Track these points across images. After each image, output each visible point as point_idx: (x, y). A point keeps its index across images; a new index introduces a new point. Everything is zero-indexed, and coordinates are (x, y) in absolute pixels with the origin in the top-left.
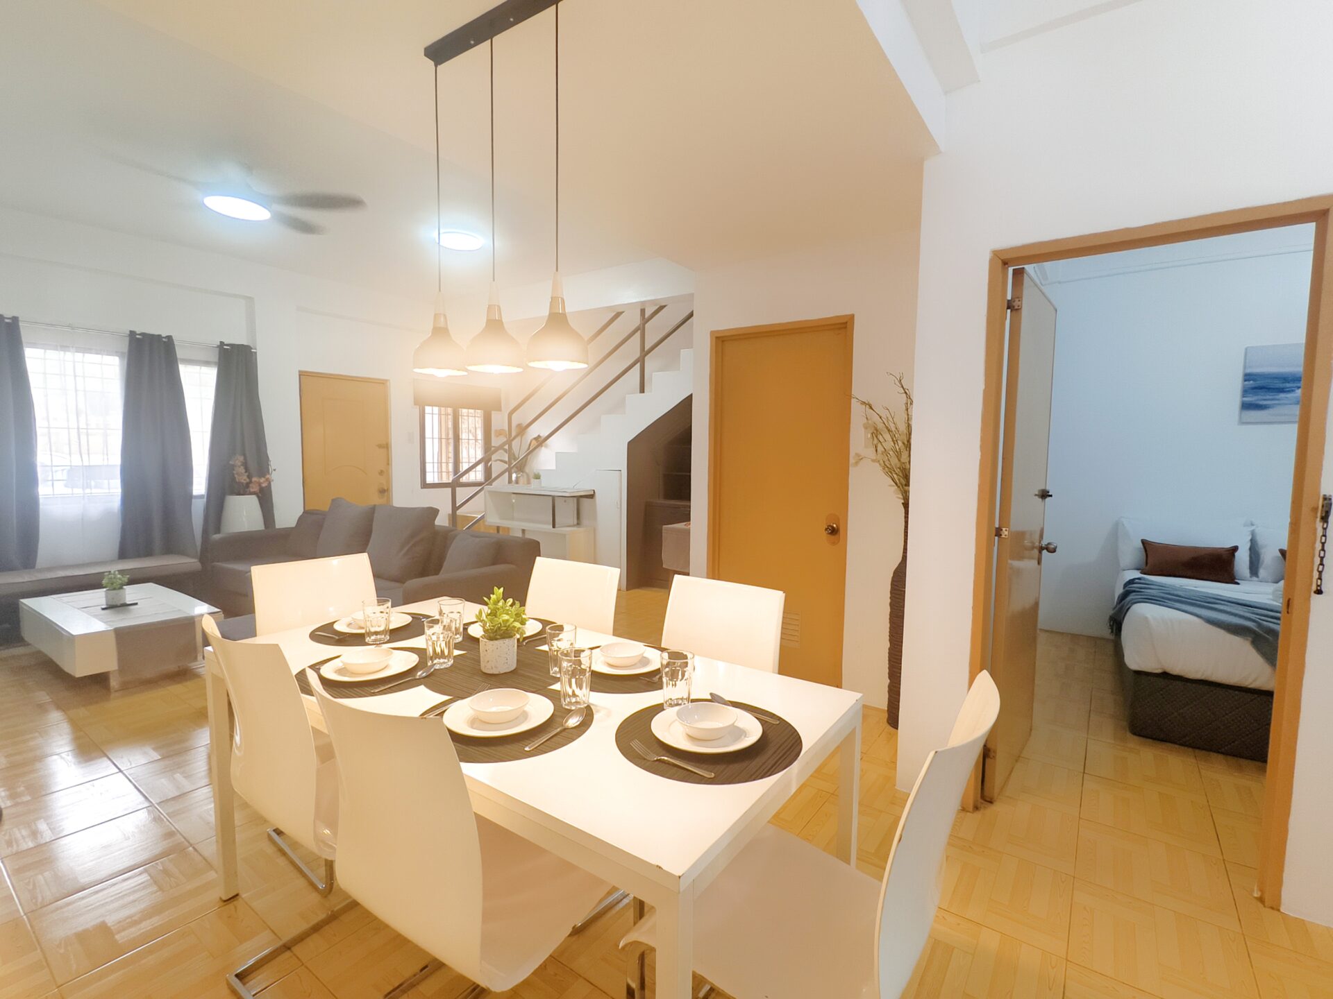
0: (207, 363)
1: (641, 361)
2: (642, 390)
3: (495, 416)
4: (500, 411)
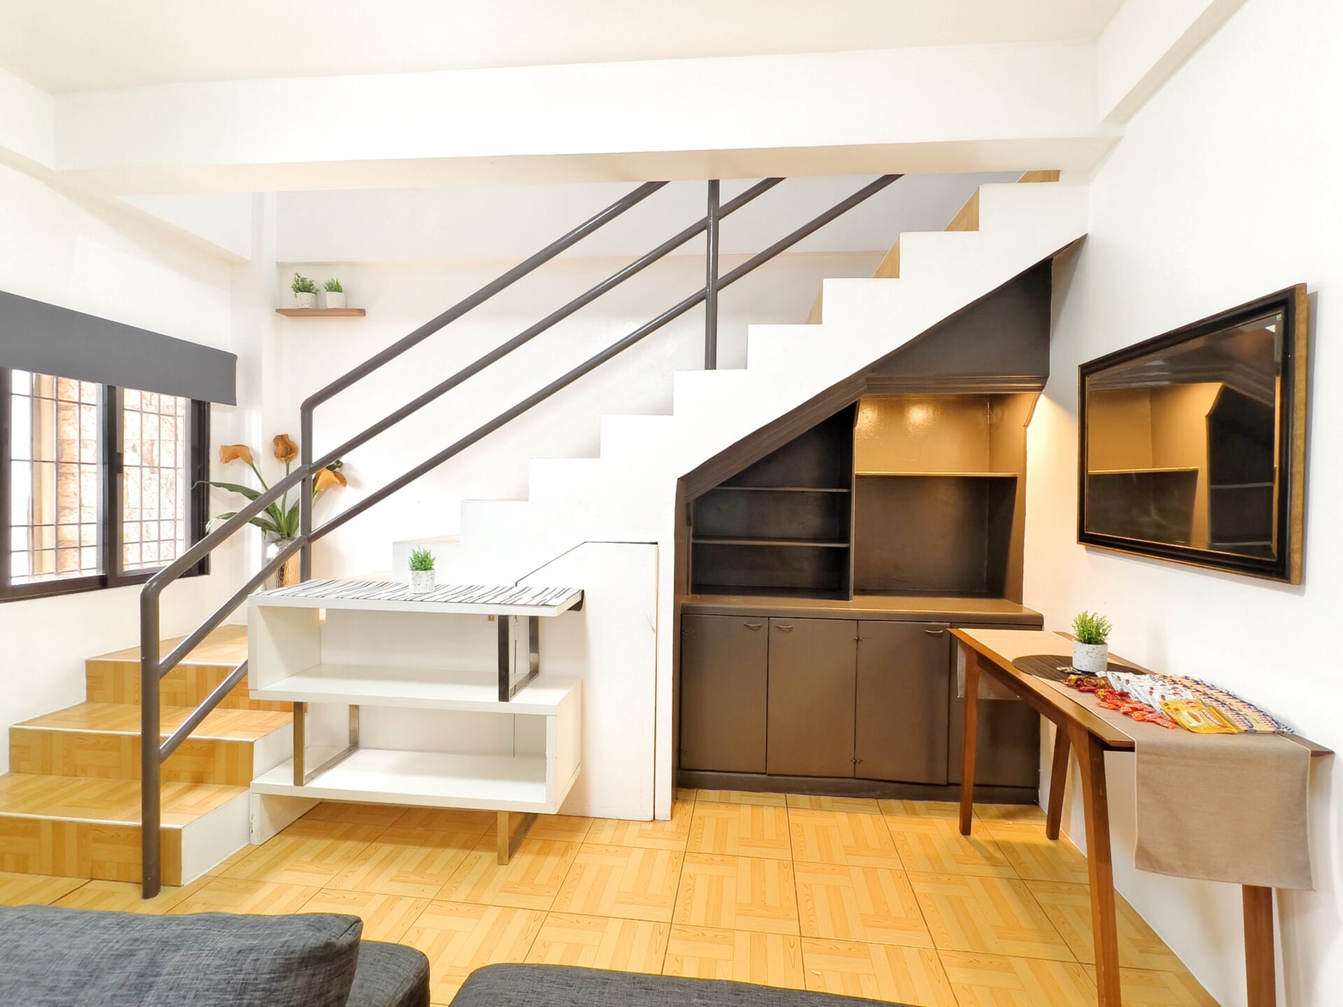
1: (708, 297)
2: (711, 363)
3: (219, 416)
4: (235, 405)
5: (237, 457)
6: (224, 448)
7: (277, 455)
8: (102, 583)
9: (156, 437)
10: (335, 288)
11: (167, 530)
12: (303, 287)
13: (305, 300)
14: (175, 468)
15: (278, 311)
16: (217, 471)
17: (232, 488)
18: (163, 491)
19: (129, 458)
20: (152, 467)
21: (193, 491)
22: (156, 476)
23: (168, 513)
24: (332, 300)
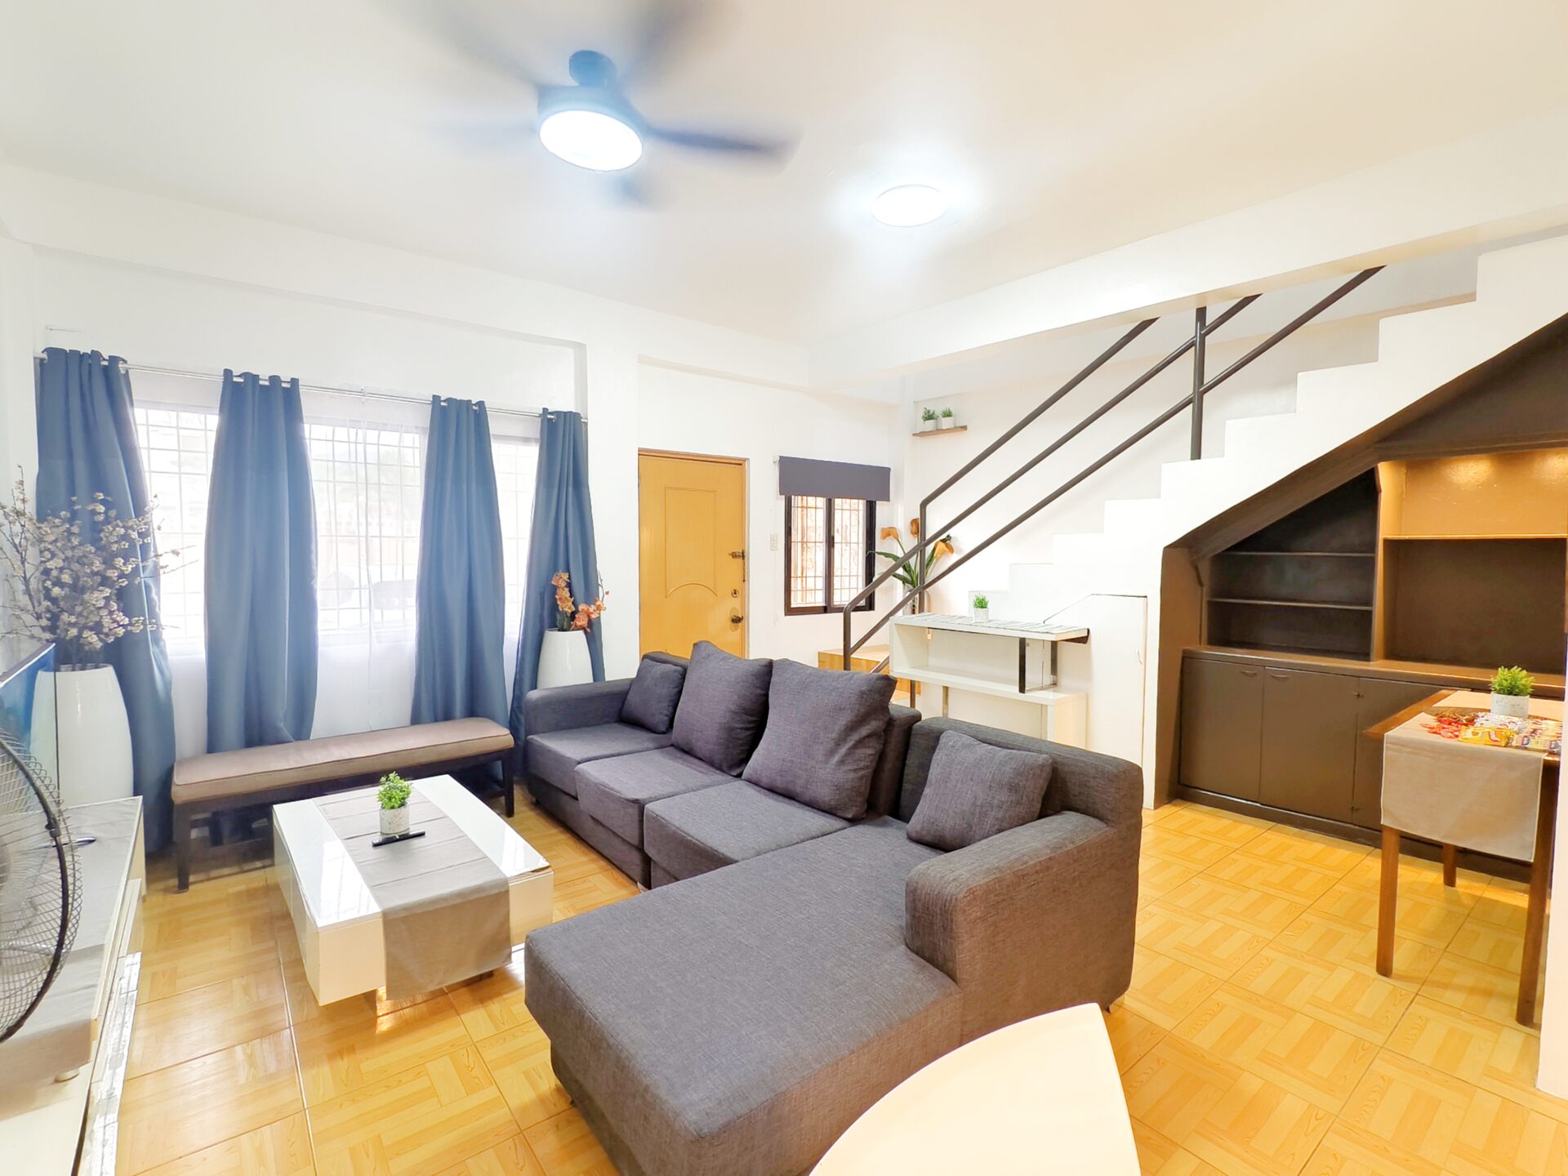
0: (526, 440)
1: (1196, 401)
2: (1196, 454)
3: (881, 508)
4: (889, 501)
5: (890, 535)
6: (883, 530)
7: (912, 533)
8: (825, 610)
9: (848, 524)
10: (948, 414)
11: (854, 579)
12: (929, 417)
13: (930, 425)
14: (858, 543)
15: (914, 435)
16: (880, 546)
17: (887, 555)
18: (852, 557)
19: (837, 538)
20: (846, 543)
21: (867, 558)
22: (848, 548)
23: (854, 572)
24: (946, 423)
